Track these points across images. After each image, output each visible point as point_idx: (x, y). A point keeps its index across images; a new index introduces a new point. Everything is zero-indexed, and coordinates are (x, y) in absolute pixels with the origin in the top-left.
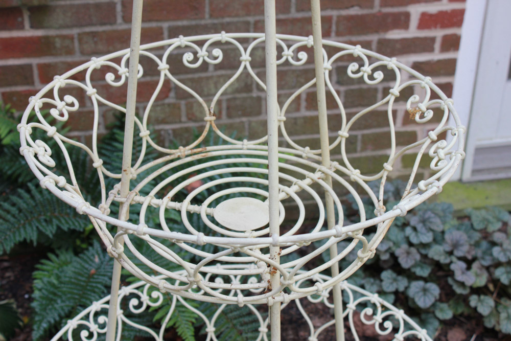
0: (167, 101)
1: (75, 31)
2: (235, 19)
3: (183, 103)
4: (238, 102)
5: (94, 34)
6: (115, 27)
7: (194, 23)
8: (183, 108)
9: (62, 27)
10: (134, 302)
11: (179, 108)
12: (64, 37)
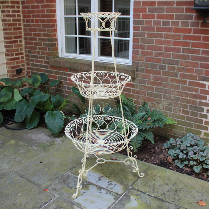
0: (153, 103)
1: (139, 84)
2: (168, 89)
3: (156, 104)
4: (167, 107)
5: (142, 85)
6: (146, 85)
7: (160, 88)
8: (156, 105)
9: (136, 83)
10: (106, 118)
11: (155, 105)
12: (137, 85)
